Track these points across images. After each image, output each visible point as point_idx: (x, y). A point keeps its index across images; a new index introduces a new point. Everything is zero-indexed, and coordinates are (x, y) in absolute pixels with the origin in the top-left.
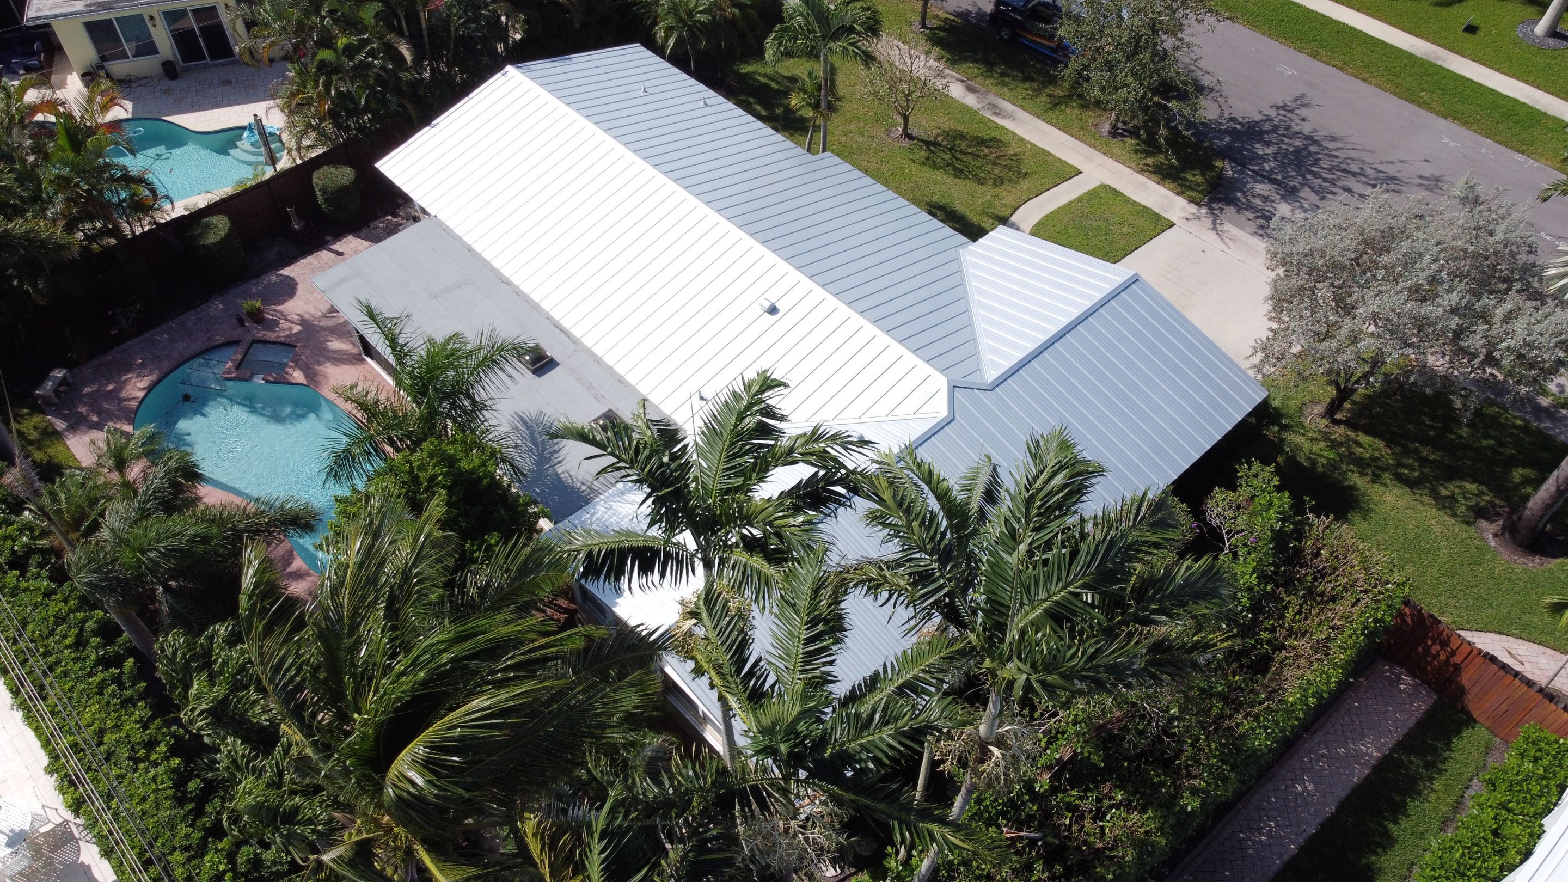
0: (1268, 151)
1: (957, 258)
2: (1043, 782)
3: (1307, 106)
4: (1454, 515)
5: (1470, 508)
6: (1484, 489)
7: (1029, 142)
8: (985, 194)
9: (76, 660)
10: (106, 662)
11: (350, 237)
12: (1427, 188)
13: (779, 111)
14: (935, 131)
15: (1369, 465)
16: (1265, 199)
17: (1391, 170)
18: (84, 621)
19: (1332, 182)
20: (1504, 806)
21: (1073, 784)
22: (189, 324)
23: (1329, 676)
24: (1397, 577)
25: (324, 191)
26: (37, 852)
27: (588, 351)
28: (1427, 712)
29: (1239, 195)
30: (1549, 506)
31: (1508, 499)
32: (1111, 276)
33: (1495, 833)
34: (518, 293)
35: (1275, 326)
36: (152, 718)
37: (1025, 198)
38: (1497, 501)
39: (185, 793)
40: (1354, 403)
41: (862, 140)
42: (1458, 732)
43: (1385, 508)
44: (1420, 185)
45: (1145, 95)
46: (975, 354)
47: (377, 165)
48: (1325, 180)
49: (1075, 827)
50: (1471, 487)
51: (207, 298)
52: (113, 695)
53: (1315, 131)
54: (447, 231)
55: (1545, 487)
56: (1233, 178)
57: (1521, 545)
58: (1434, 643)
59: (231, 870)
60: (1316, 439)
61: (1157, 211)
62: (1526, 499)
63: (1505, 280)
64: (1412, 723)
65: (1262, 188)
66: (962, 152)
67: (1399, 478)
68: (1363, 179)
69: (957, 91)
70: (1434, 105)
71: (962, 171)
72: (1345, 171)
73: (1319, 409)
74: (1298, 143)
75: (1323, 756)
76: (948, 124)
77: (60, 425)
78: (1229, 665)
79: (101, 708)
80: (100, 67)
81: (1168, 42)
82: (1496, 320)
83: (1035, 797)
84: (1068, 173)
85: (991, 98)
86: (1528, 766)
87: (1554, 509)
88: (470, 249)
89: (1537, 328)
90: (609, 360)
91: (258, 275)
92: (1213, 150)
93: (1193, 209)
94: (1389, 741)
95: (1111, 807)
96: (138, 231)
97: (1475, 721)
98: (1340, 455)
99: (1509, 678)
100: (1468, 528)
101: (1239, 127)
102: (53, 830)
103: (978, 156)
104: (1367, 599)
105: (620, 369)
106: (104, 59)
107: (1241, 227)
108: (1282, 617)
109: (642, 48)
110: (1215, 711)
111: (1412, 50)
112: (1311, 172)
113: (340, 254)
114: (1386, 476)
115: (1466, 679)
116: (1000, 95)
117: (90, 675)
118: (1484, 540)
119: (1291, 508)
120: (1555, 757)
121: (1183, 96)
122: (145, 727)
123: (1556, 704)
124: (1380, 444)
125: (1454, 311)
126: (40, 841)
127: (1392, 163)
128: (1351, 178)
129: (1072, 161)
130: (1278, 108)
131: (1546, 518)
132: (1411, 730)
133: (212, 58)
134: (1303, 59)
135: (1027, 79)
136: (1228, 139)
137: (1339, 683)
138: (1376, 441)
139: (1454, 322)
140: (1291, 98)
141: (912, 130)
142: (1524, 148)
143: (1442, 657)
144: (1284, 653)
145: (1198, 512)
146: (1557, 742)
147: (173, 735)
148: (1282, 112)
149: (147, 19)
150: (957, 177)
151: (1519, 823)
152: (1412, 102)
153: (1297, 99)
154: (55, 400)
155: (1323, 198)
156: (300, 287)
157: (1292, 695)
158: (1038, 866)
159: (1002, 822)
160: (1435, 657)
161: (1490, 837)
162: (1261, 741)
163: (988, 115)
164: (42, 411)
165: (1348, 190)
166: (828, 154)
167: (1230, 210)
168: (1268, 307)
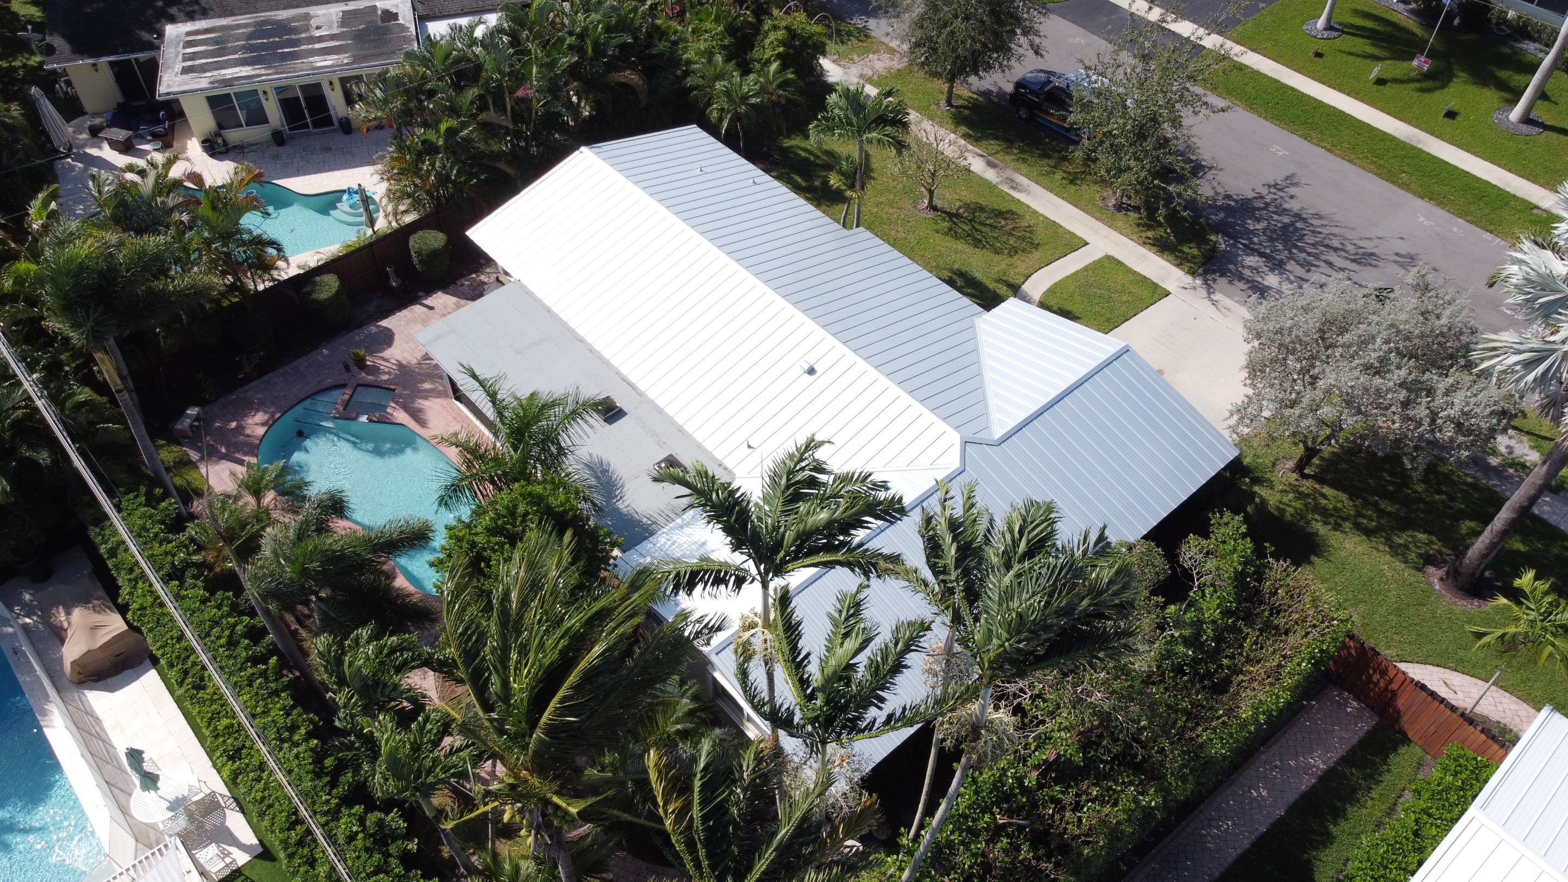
0: (1258, 227)
1: (972, 327)
2: (1032, 779)
3: (1296, 185)
4: (1406, 562)
5: (1420, 556)
6: (1434, 538)
7: (1042, 215)
8: (1000, 264)
9: (229, 657)
10: (255, 660)
11: (440, 293)
12: (1402, 265)
13: (817, 183)
14: (958, 204)
15: (1332, 515)
16: (1256, 270)
17: (1369, 246)
18: (234, 625)
19: (1316, 257)
20: (1425, 811)
21: (1057, 781)
22: (302, 369)
23: (1278, 697)
24: (1342, 615)
25: (419, 253)
26: (190, 816)
27: (651, 402)
28: (1368, 732)
29: (1231, 266)
30: (1484, 556)
31: (1454, 549)
32: (1105, 345)
33: (1416, 834)
34: (591, 350)
35: (1250, 391)
36: (293, 707)
37: (1037, 266)
38: (1444, 550)
39: (322, 768)
40: (1322, 459)
41: (891, 211)
42: (1395, 750)
43: (1343, 554)
44: (1395, 262)
45: (1146, 178)
46: (985, 413)
47: (468, 233)
48: (1309, 254)
49: (1057, 817)
50: (1422, 537)
51: (316, 346)
52: (261, 687)
53: (1303, 208)
54: (529, 293)
55: (1481, 539)
56: (1225, 251)
57: (1461, 589)
58: (1375, 672)
59: (362, 831)
60: (1286, 491)
61: (1155, 280)
62: (1467, 548)
63: (1451, 357)
64: (1355, 741)
65: (1251, 260)
66: (980, 223)
67: (1358, 527)
68: (1344, 254)
69: (977, 165)
70: (1413, 186)
71: (980, 241)
72: (1327, 246)
73: (1291, 464)
74: (1286, 220)
75: (1276, 767)
76: (968, 196)
77: (194, 455)
78: (1193, 685)
79: (251, 698)
80: (218, 134)
81: (1168, 130)
82: (1439, 392)
83: (1025, 790)
84: (1075, 244)
85: (1009, 173)
86: (1449, 778)
87: (1490, 557)
88: (549, 311)
89: (1473, 400)
90: (670, 411)
91: (360, 325)
92: (1208, 225)
93: (1188, 279)
94: (1334, 756)
95: (1088, 801)
96: (261, 287)
97: (1410, 741)
98: (1306, 505)
99: (1436, 703)
100: (1417, 573)
101: (1233, 203)
102: (203, 799)
103: (996, 227)
104: (1315, 633)
105: (680, 420)
106: (221, 126)
107: (1230, 296)
108: (1241, 646)
109: (699, 130)
110: (1180, 724)
111: (1396, 134)
112: (1296, 247)
113: (431, 308)
114: (1347, 525)
115: (1401, 703)
116: (1017, 170)
117: (241, 670)
118: (1430, 584)
119: (1253, 552)
120: (1472, 772)
121: (1180, 179)
122: (288, 714)
123: (1475, 727)
124: (1344, 496)
125: (1402, 385)
126: (193, 808)
127: (1370, 239)
128: (1331, 251)
129: (1080, 233)
130: (1270, 186)
131: (1482, 566)
132: (1354, 747)
133: (315, 127)
134: (1296, 140)
135: (1045, 156)
136: (1222, 215)
137: (1288, 704)
138: (1340, 494)
139: (1403, 394)
140: (1282, 177)
141: (937, 202)
142: (1492, 227)
143: (1382, 684)
144: (1241, 677)
145: (1172, 555)
146: (1475, 759)
147: (311, 721)
148: (1273, 190)
149: (261, 94)
150: (976, 246)
151: (1437, 826)
152: (1393, 183)
153: (1287, 178)
154: (190, 434)
155: (1308, 271)
156: (396, 337)
157: (1245, 712)
158: (1025, 848)
159: (996, 810)
160: (1376, 685)
161: (1411, 837)
162: (1218, 749)
163: (1005, 188)
164: (179, 443)
165: (1330, 264)
166: (861, 229)
167: (1222, 282)
168: (1245, 374)
